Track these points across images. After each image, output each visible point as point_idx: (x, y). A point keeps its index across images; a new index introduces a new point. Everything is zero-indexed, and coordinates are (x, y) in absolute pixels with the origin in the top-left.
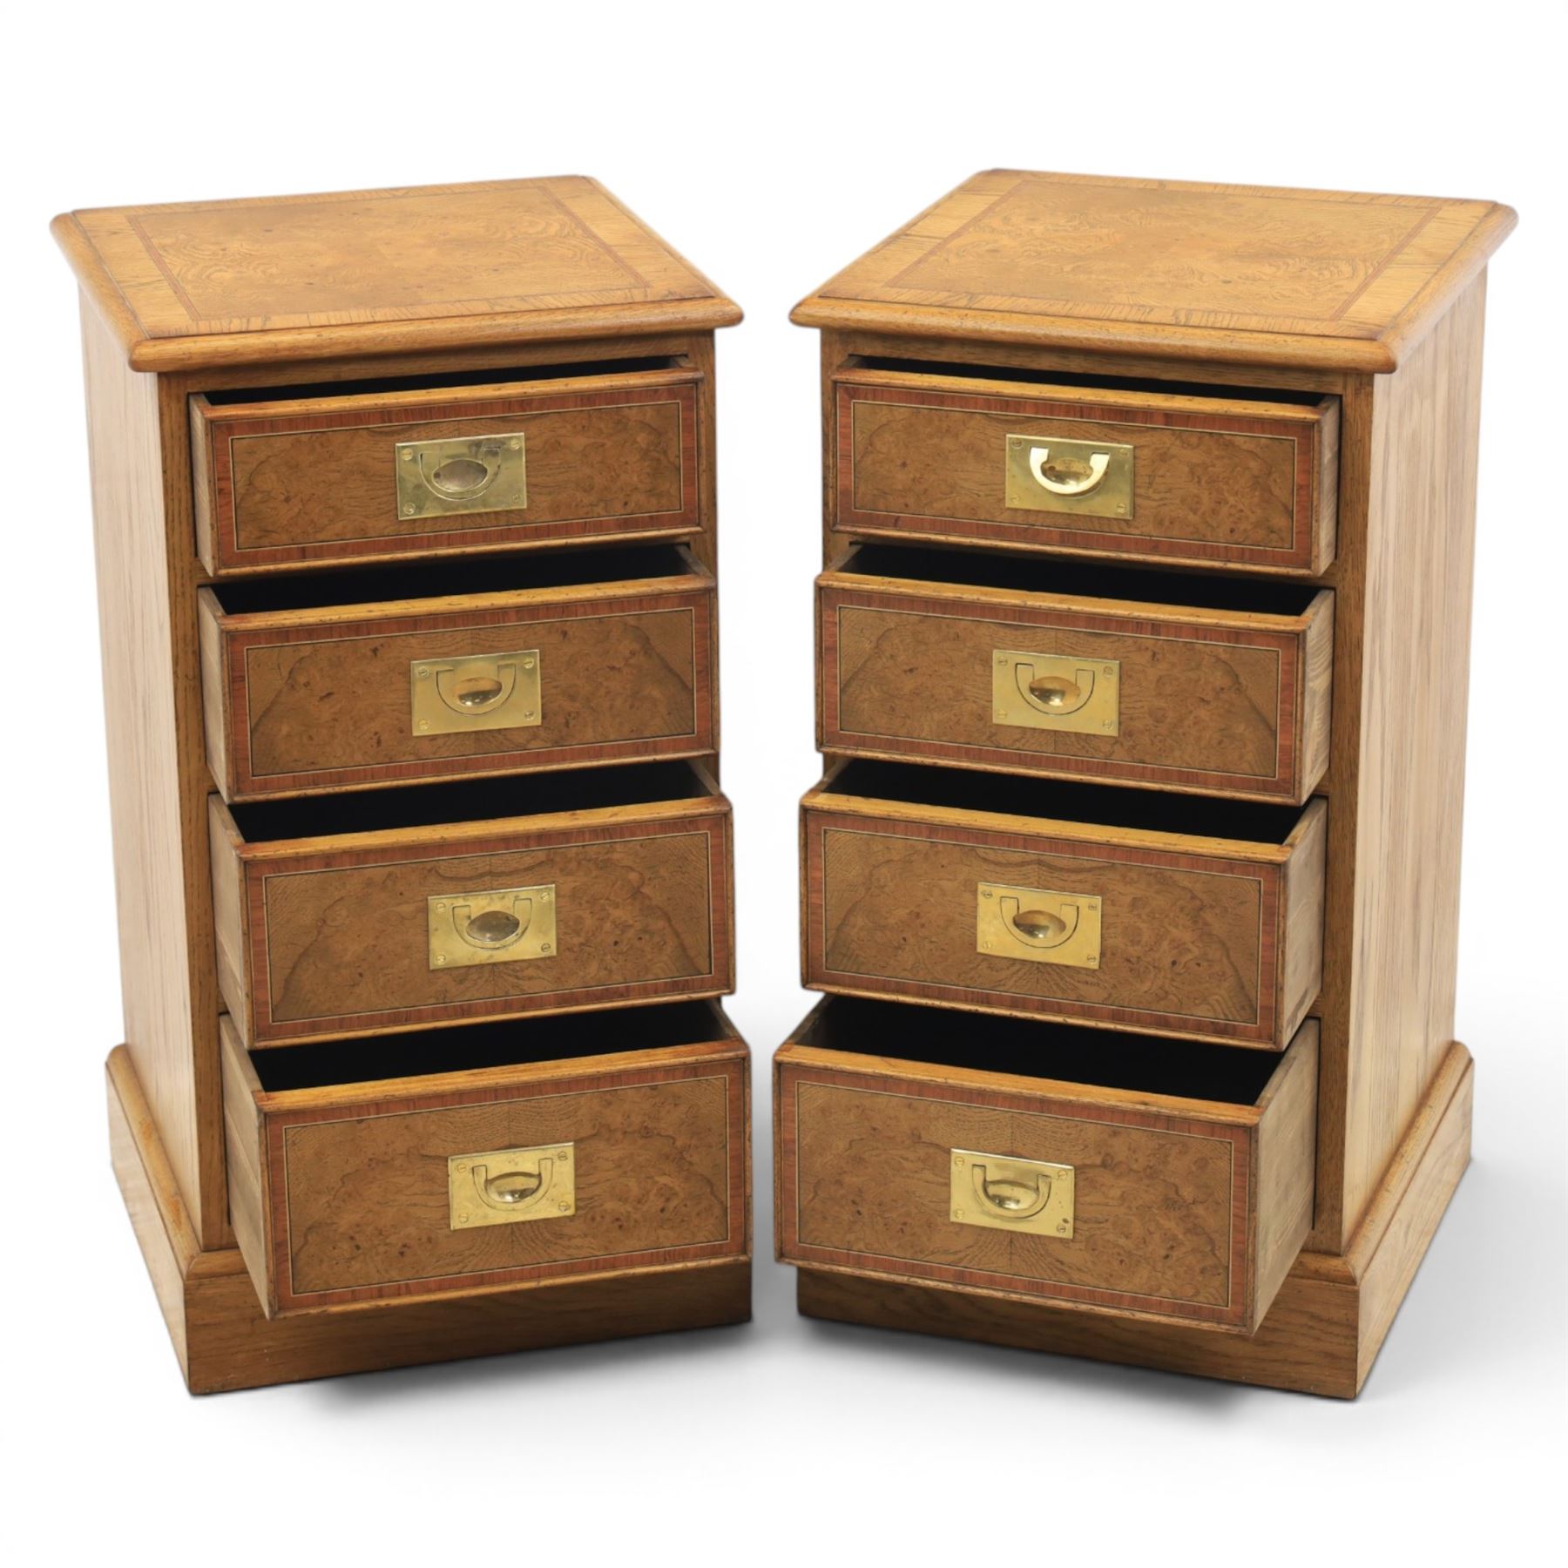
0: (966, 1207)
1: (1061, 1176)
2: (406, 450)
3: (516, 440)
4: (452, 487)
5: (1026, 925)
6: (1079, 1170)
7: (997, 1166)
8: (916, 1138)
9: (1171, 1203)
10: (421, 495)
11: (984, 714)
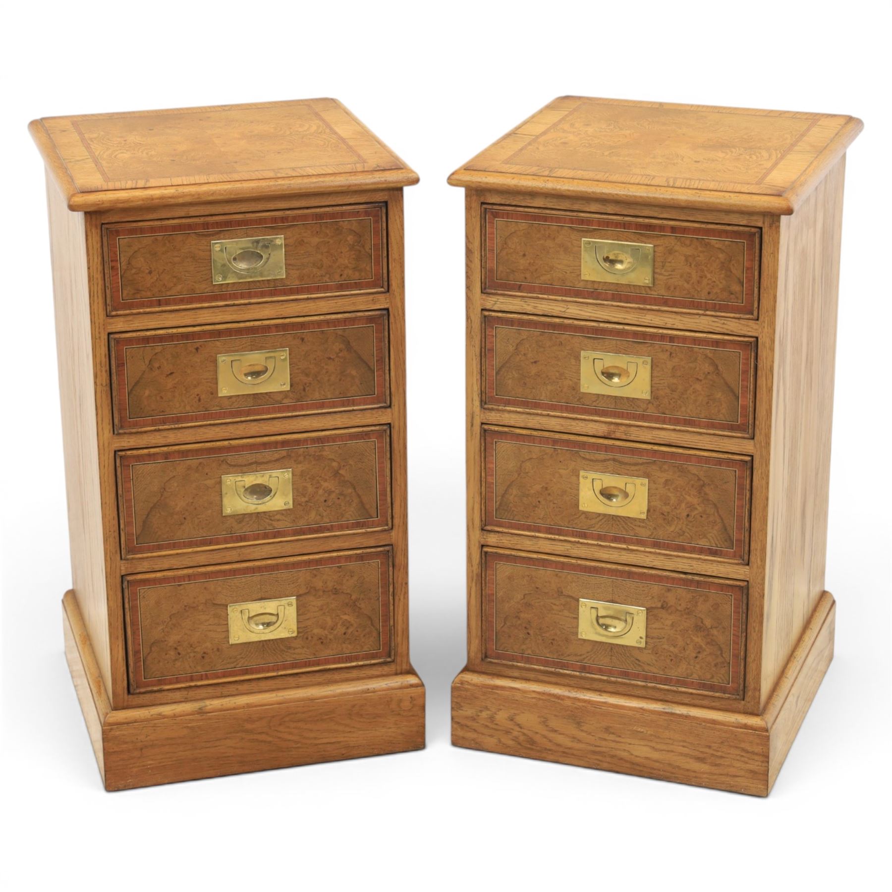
0: (587, 630)
1: (639, 614)
2: (217, 245)
3: (280, 240)
4: (243, 266)
5: (607, 494)
6: (649, 610)
7: (604, 608)
8: (560, 593)
9: (699, 628)
10: (225, 271)
11: (575, 387)
